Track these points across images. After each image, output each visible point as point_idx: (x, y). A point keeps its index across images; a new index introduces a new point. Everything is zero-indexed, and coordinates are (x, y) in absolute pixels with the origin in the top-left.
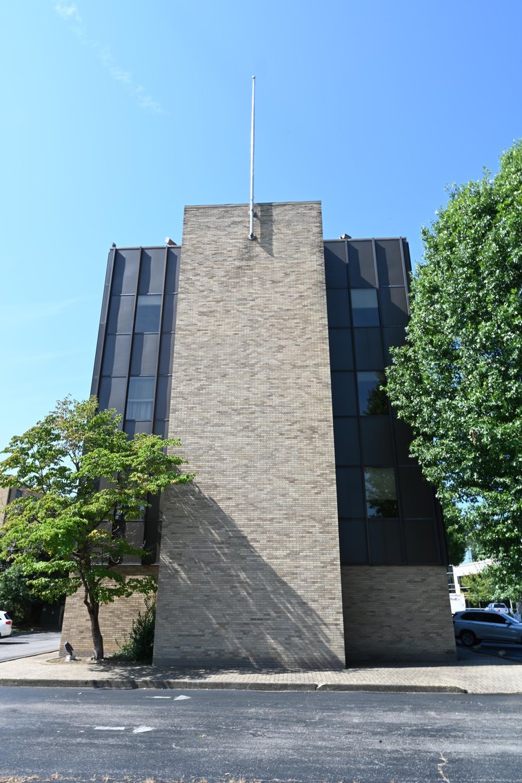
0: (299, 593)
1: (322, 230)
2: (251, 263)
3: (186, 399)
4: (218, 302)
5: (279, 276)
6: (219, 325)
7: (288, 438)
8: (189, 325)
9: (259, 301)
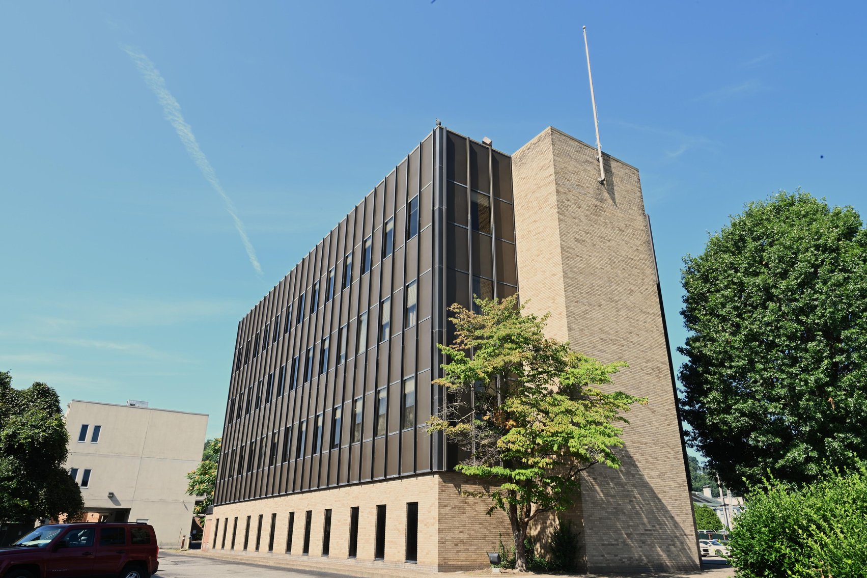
0: (669, 508)
1: (642, 196)
2: (604, 206)
3: (577, 320)
4: (587, 233)
5: (622, 226)
6: (590, 256)
7: (646, 374)
8: (569, 248)
9: (613, 243)
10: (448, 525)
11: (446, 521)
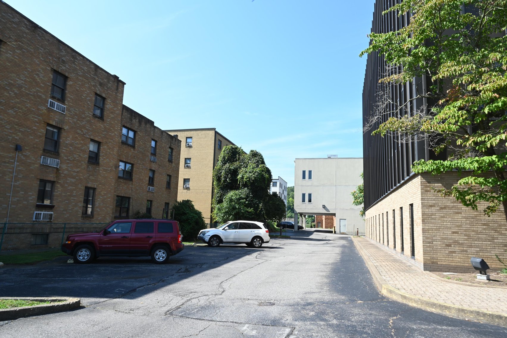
10: (436, 225)
11: (433, 221)
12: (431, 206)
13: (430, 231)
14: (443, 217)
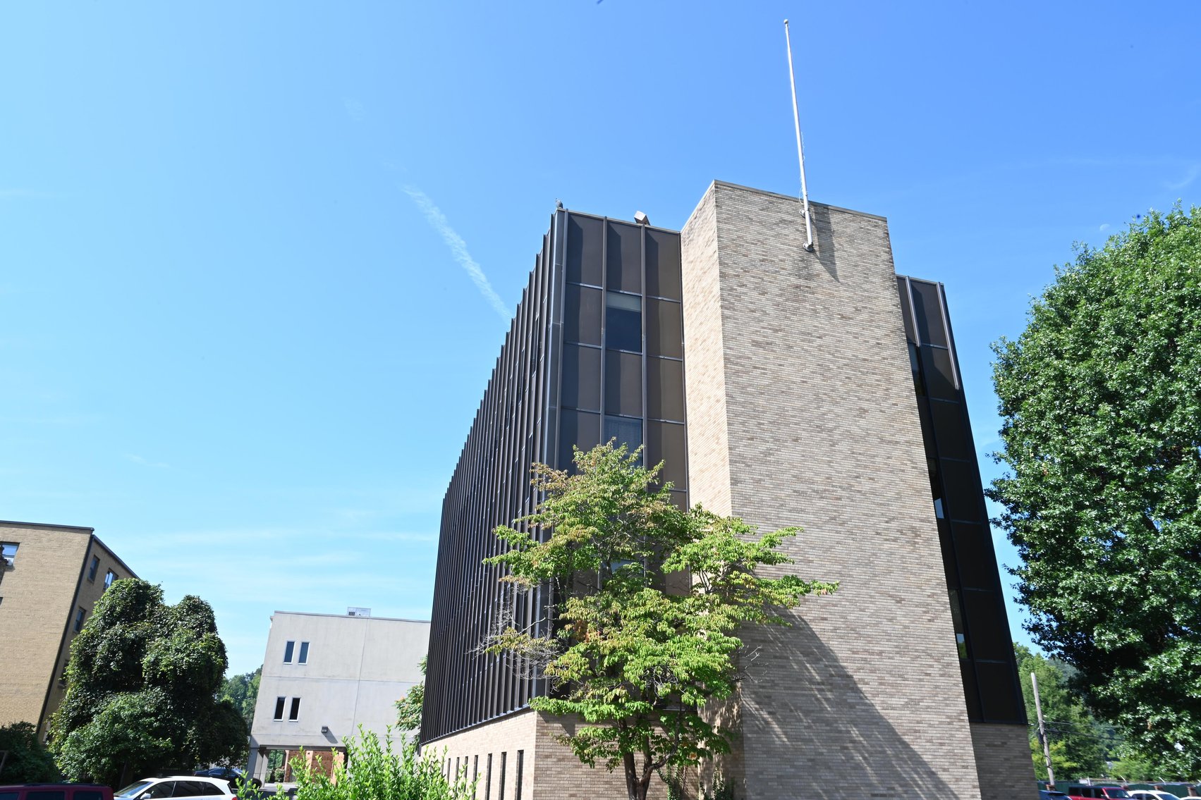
0: (926, 758)
1: (892, 259)
2: (812, 284)
3: (749, 466)
4: (776, 331)
5: (848, 310)
6: (781, 365)
7: (886, 540)
8: (740, 357)
9: (827, 340)
10: (550, 785)
11: (548, 779)
12: (547, 757)
13: (543, 795)
14: (560, 773)
